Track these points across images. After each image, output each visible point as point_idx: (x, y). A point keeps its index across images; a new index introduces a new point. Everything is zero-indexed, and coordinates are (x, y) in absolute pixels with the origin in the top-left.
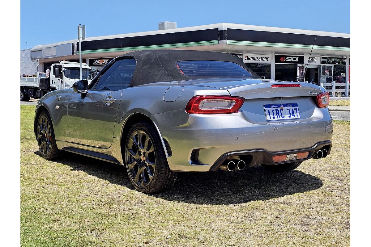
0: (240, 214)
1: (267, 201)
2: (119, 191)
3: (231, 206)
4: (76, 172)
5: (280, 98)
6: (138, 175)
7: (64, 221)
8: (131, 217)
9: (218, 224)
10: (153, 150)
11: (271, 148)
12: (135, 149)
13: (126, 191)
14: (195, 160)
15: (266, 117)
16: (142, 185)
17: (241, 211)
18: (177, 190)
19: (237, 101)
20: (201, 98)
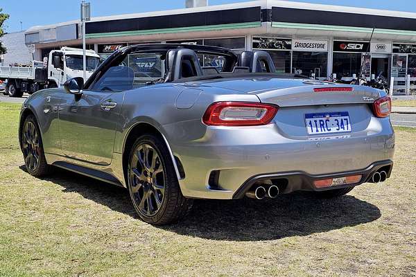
0: (270, 255)
1: (306, 237)
2: (120, 221)
3: (259, 243)
4: (68, 194)
5: (325, 105)
6: (143, 201)
7: (44, 261)
8: (130, 257)
9: (241, 267)
10: (162, 170)
11: (311, 171)
12: (140, 168)
13: (129, 220)
14: (214, 184)
15: (307, 130)
16: (148, 213)
17: (272, 250)
18: (193, 221)
19: (269, 109)
20: (223, 105)
